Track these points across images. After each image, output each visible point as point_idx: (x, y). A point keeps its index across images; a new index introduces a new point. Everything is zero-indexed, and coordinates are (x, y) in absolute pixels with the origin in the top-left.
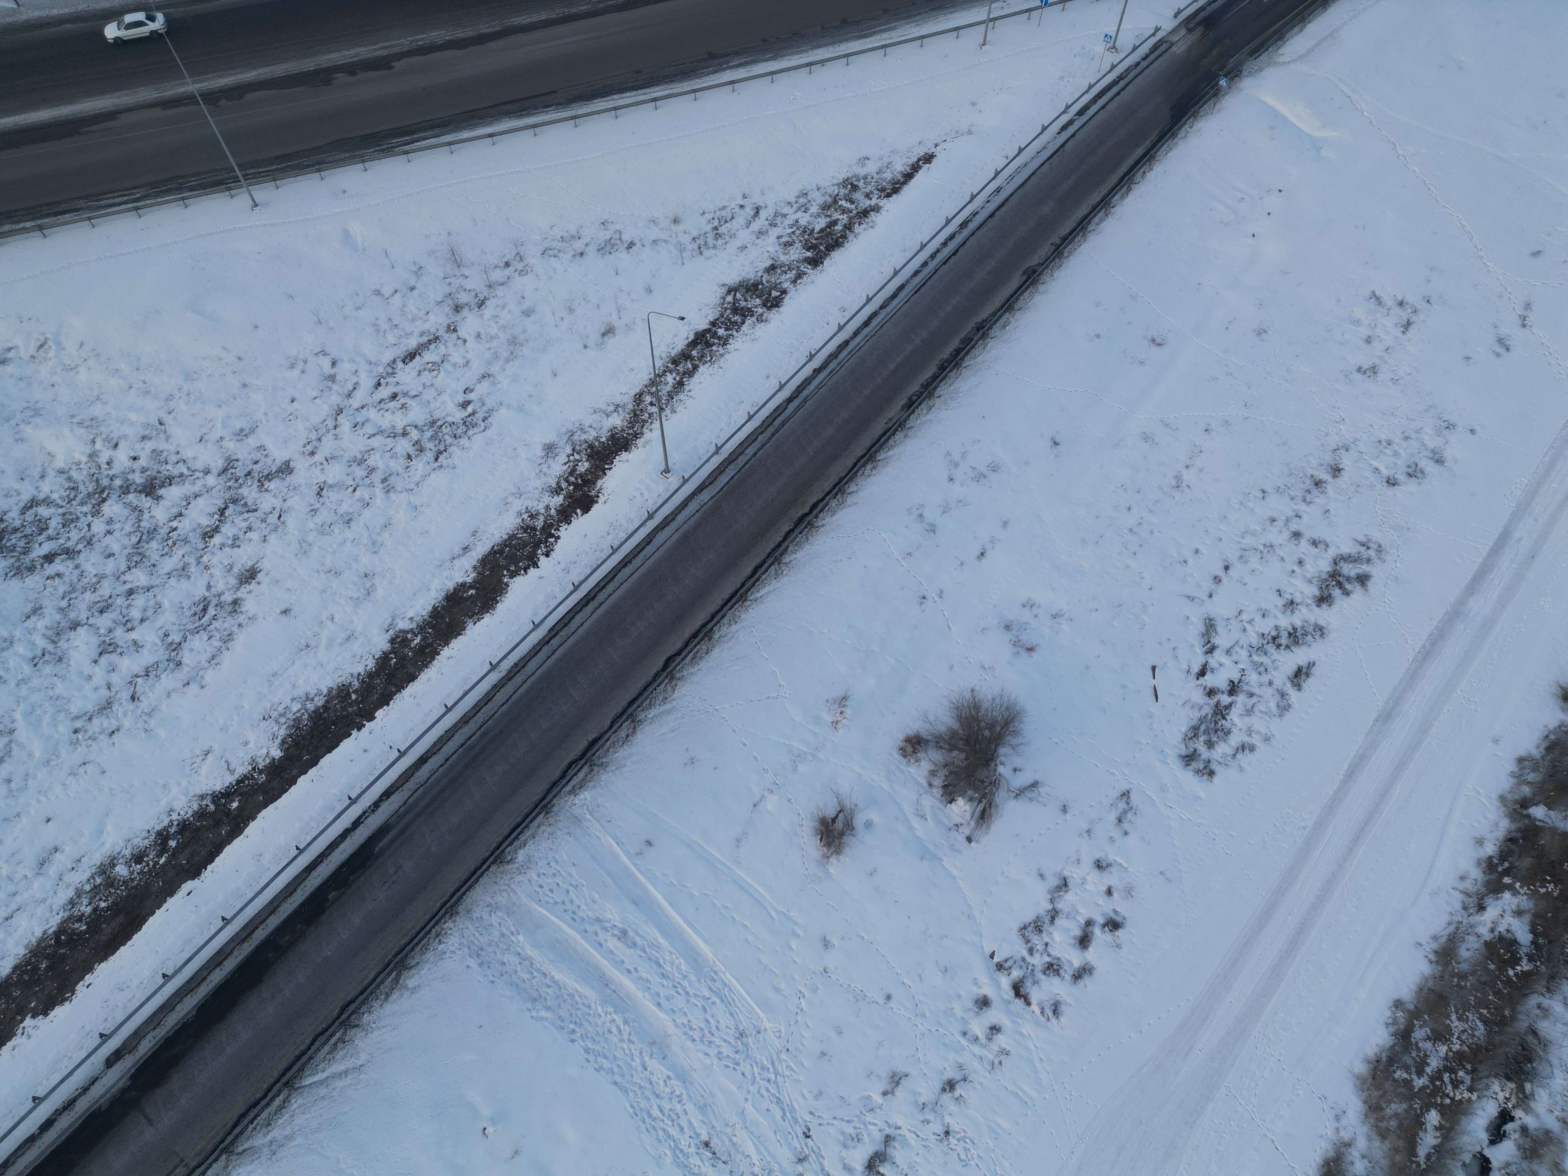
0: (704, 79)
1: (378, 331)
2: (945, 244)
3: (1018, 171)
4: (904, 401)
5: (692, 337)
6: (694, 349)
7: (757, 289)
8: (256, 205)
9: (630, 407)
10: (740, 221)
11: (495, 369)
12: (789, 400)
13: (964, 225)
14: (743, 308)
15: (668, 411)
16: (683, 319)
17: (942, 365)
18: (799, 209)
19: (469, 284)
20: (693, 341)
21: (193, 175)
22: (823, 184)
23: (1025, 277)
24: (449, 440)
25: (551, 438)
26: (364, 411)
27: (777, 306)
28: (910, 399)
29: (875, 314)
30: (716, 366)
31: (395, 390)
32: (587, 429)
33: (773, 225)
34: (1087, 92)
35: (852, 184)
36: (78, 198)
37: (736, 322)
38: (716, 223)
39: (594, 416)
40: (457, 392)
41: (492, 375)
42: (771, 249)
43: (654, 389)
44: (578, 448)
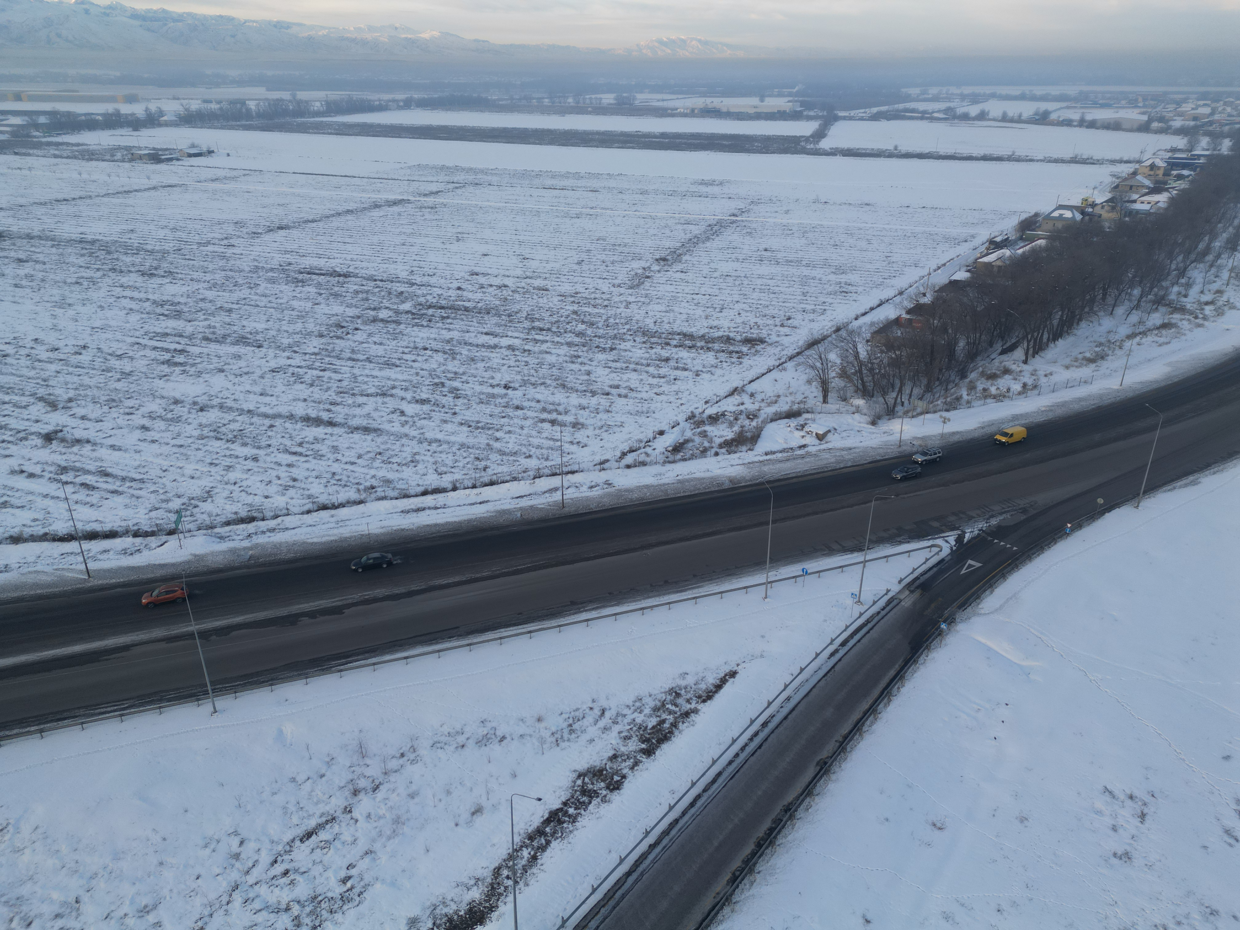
0: (567, 618)
1: (285, 813)
2: (751, 739)
3: (802, 685)
4: (728, 876)
5: (546, 816)
6: (547, 826)
7: (602, 774)
8: (215, 712)
9: (489, 880)
10: (589, 720)
11: (377, 846)
12: (628, 874)
13: (765, 725)
14: (590, 790)
15: (521, 884)
16: (540, 800)
17: (759, 843)
18: (635, 711)
19: (369, 772)
20: (547, 819)
21: (173, 690)
22: (654, 692)
23: (818, 768)
24: (325, 914)
25: (415, 912)
26: (256, 888)
27: (618, 788)
28: (734, 874)
29: (699, 797)
30: (565, 841)
31: (288, 867)
32: (448, 903)
33: (615, 723)
34: (845, 630)
35: (676, 692)
36: (79, 708)
37: (584, 802)
38: (571, 721)
39: (458, 890)
40: (341, 868)
41: (375, 852)
42: (614, 742)
43: (511, 863)
44: (438, 922)
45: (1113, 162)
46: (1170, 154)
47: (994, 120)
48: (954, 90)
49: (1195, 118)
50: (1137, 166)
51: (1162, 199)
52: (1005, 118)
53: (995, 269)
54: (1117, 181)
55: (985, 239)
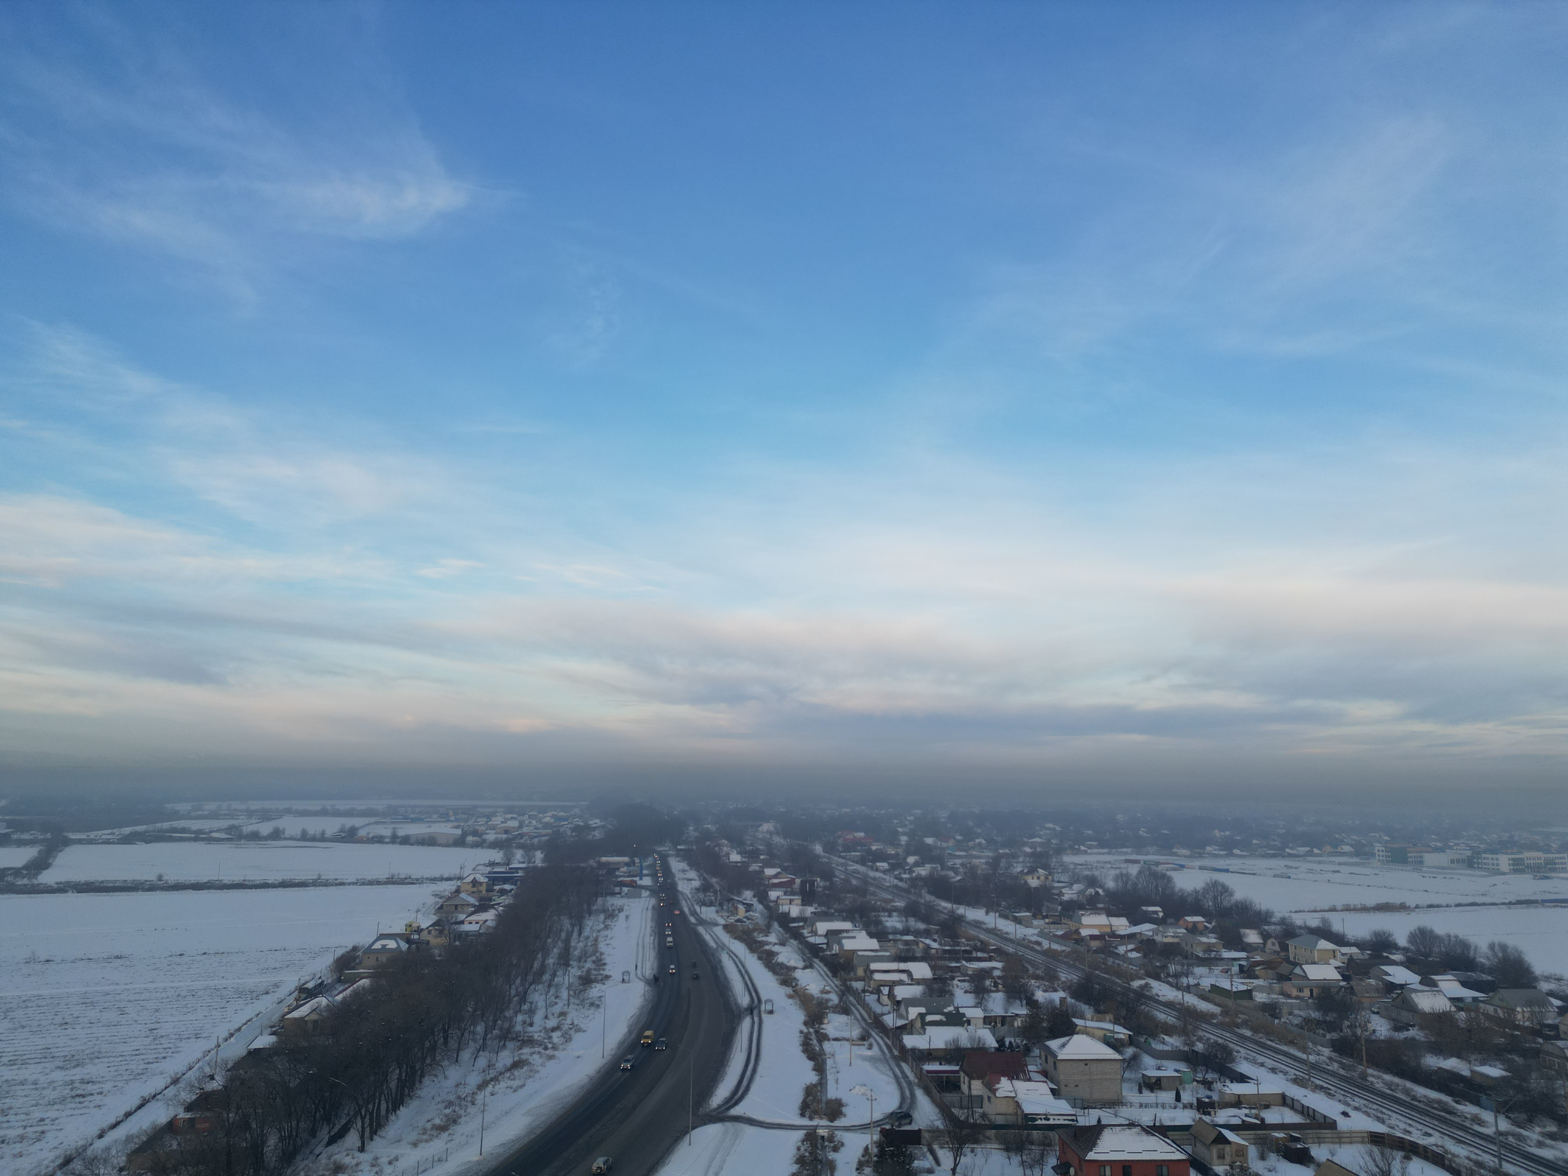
45: (434, 880)
46: (489, 869)
47: (291, 839)
48: (236, 805)
49: (506, 832)
50: (459, 883)
51: (489, 916)
52: (304, 837)
53: (310, 1026)
54: (441, 901)
55: (293, 988)
